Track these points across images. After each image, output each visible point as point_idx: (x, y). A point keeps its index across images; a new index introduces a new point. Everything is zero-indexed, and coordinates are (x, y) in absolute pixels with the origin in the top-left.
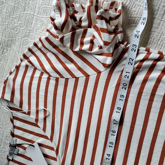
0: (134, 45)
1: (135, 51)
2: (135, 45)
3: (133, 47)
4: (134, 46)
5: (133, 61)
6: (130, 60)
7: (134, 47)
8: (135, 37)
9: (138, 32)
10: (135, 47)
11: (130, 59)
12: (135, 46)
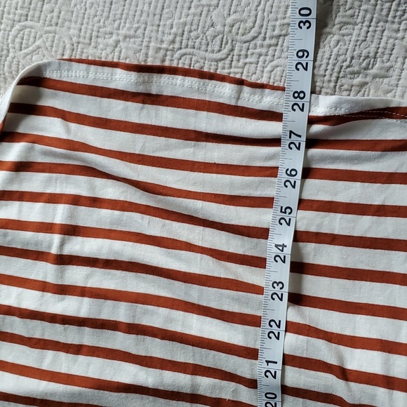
0: (275, 282)
1: (281, 299)
2: (280, 282)
3: (274, 288)
4: (275, 285)
5: (279, 327)
6: (271, 326)
7: (278, 288)
8: (277, 261)
9: (281, 248)
10: (281, 289)
11: (272, 323)
12: (280, 285)
